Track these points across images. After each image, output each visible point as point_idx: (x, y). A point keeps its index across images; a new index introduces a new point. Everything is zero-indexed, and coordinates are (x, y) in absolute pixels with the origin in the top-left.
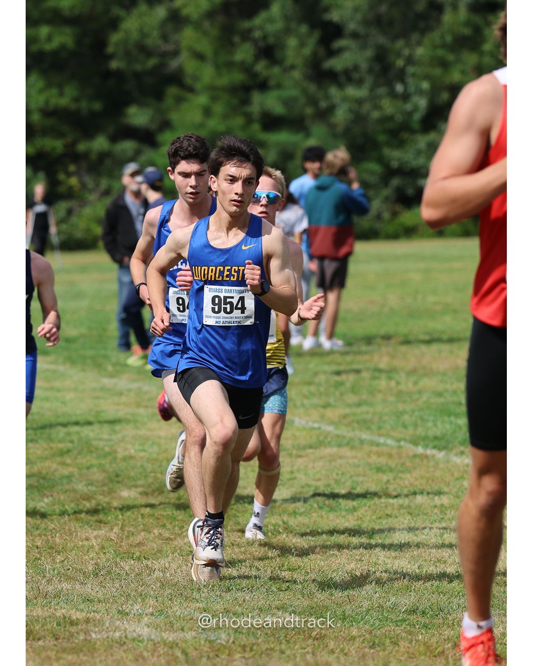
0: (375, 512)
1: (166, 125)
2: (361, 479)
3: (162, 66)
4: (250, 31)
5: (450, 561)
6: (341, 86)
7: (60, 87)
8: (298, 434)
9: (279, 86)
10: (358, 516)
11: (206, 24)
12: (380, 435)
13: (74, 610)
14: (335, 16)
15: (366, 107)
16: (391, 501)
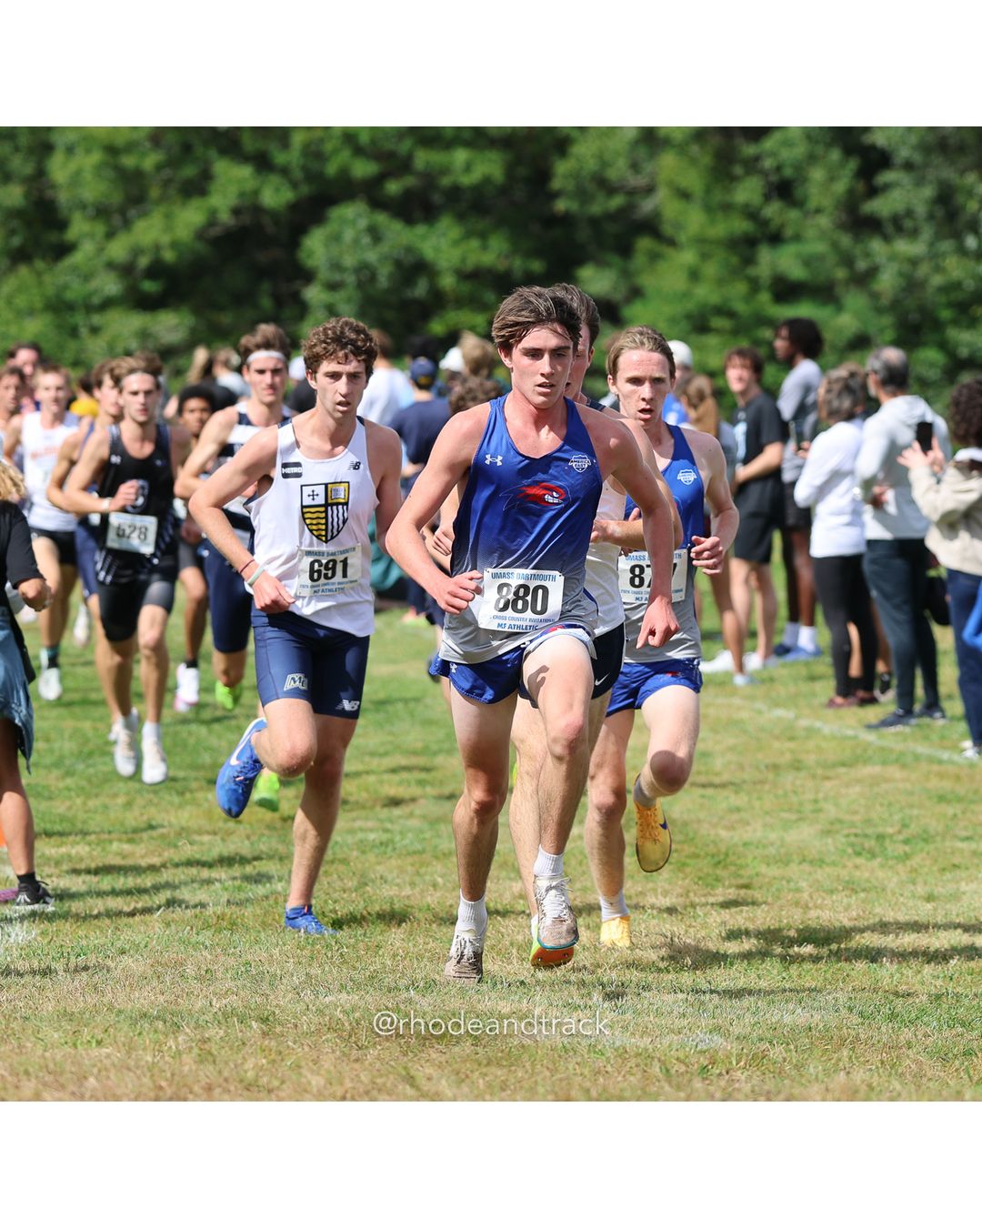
0: (936, 861)
1: (636, 293)
2: (915, 812)
3: (630, 207)
4: (757, 158)
6: (887, 239)
7: (483, 236)
8: (824, 745)
9: (797, 238)
10: (911, 866)
11: (694, 150)
12: (945, 748)
14: (880, 137)
15: (923, 270)
16: (960, 845)
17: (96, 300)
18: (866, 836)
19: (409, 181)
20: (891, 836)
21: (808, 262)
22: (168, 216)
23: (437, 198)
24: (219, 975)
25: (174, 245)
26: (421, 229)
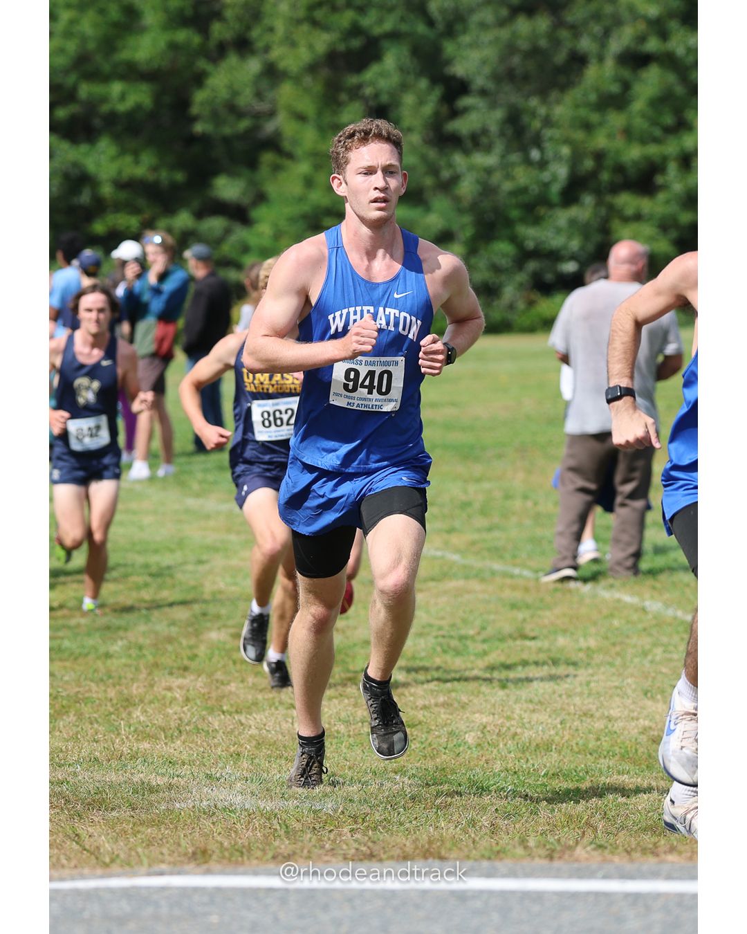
1: (261, 198)
2: (492, 617)
3: (256, 128)
4: (359, 87)
5: (598, 714)
6: (467, 153)
7: (136, 154)
11: (308, 80)
12: (515, 565)
13: (154, 774)
14: (459, 69)
15: (496, 178)
16: (528, 644)
18: (451, 637)
19: (74, 108)
20: (472, 638)
23: (97, 122)
26: (84, 148)
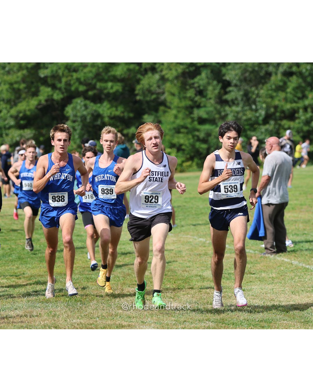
3: (157, 98)
4: (193, 84)
6: (230, 106)
7: (116, 107)
9: (205, 106)
11: (175, 81)
14: (227, 78)
15: (240, 115)
16: (252, 275)
17: (7, 126)
19: (95, 91)
21: (208, 113)
22: (28, 102)
23: (103, 96)
24: (43, 315)
25: (29, 110)
26: (99, 105)
